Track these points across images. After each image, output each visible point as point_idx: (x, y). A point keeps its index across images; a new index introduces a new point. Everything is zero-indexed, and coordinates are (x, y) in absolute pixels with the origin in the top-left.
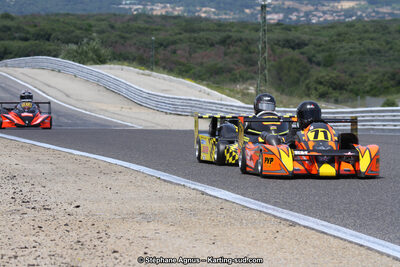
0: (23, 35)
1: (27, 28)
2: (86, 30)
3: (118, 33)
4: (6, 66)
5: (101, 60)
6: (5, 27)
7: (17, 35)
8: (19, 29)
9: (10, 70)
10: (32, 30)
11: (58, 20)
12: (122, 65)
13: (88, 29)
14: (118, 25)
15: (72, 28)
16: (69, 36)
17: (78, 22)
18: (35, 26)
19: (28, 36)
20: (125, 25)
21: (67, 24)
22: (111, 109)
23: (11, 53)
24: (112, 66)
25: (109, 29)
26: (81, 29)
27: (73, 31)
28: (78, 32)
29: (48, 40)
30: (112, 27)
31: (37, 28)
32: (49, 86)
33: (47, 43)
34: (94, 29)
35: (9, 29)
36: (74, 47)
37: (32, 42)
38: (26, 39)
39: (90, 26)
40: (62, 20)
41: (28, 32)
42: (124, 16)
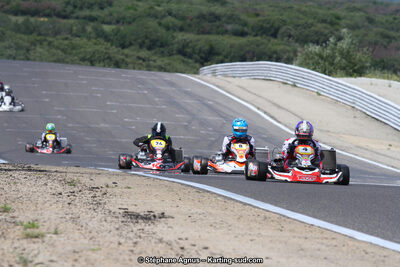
0: (237, 27)
1: (243, 17)
2: (332, 24)
3: (381, 30)
4: (214, 73)
5: (355, 70)
6: (212, 14)
7: (229, 27)
8: (232, 18)
9: (219, 80)
10: (252, 21)
11: (291, 8)
12: (388, 78)
13: (334, 22)
14: (379, 18)
15: (311, 21)
16: (307, 32)
17: (320, 11)
18: (257, 15)
19: (246, 29)
20: (391, 19)
21: (304, 13)
22: (374, 146)
23: (218, 54)
24: (374, 80)
25: (366, 24)
26: (324, 21)
27: (312, 25)
28: (320, 26)
29: (275, 35)
30: (371, 21)
31: (260, 18)
32: (279, 107)
33: (273, 40)
34: (343, 22)
35: (217, 18)
36: (316, 49)
37: (251, 38)
38: (243, 34)
39: (338, 18)
40: (296, 7)
41: (245, 24)
42: (387, 5)
